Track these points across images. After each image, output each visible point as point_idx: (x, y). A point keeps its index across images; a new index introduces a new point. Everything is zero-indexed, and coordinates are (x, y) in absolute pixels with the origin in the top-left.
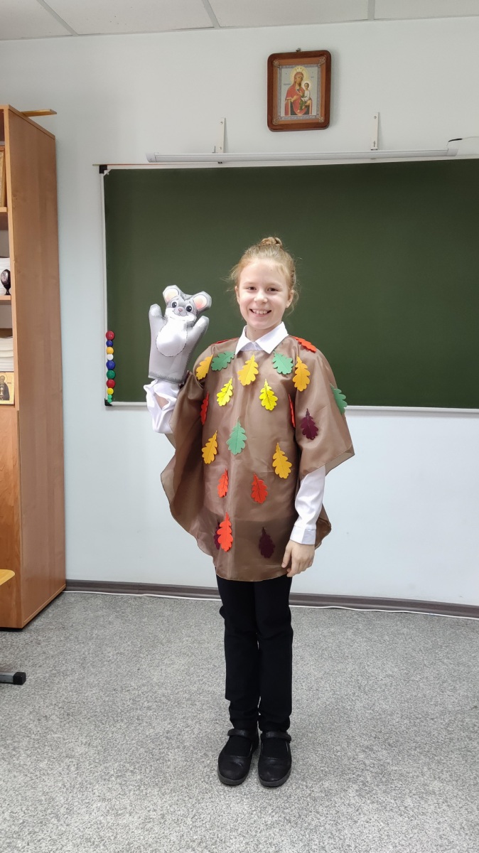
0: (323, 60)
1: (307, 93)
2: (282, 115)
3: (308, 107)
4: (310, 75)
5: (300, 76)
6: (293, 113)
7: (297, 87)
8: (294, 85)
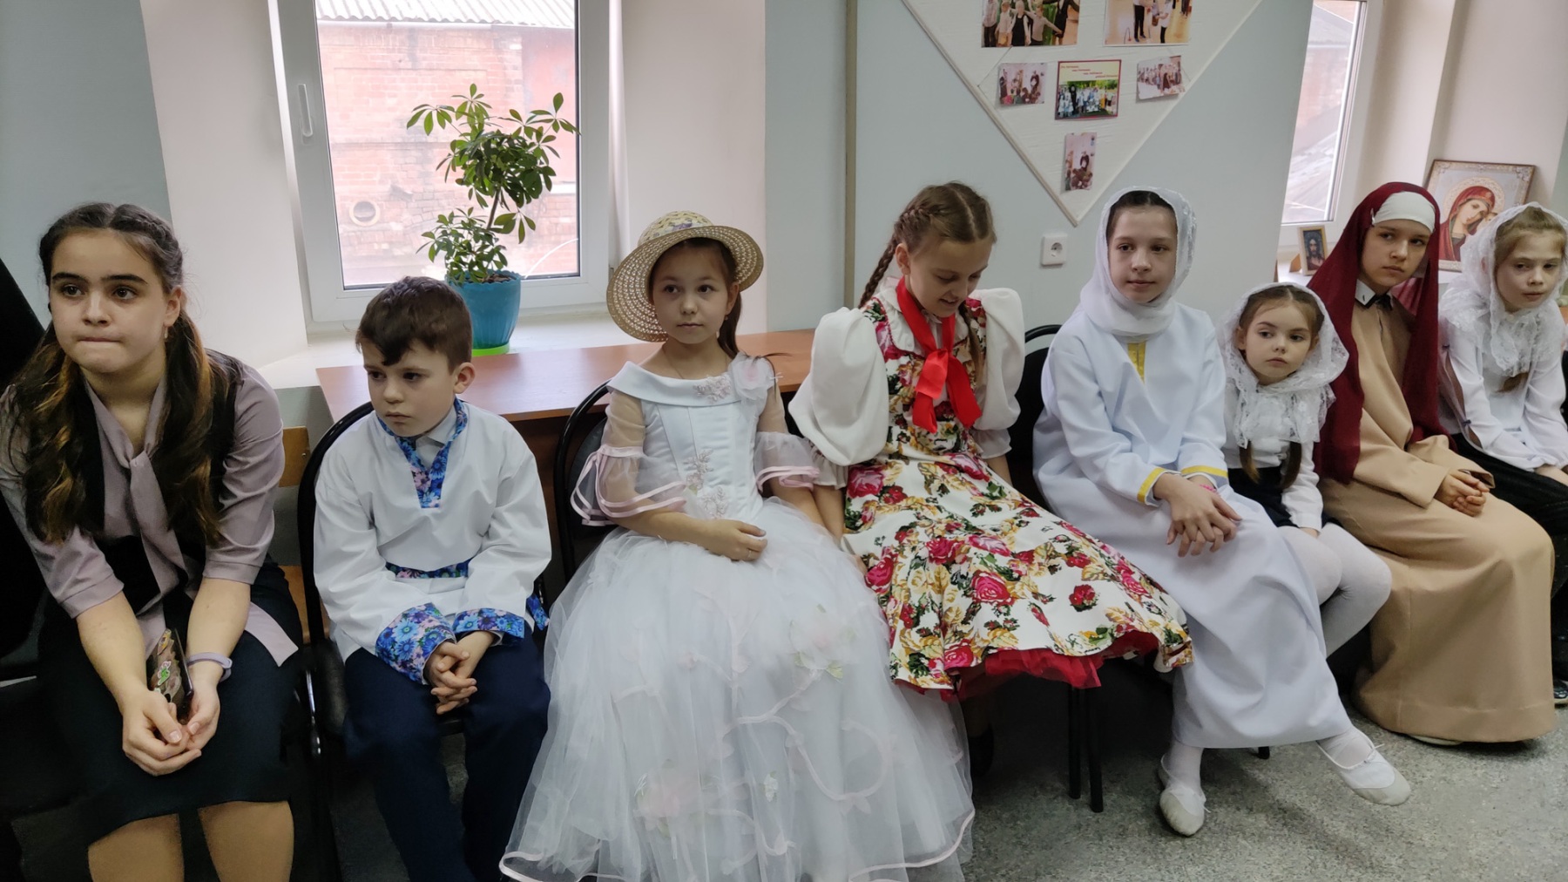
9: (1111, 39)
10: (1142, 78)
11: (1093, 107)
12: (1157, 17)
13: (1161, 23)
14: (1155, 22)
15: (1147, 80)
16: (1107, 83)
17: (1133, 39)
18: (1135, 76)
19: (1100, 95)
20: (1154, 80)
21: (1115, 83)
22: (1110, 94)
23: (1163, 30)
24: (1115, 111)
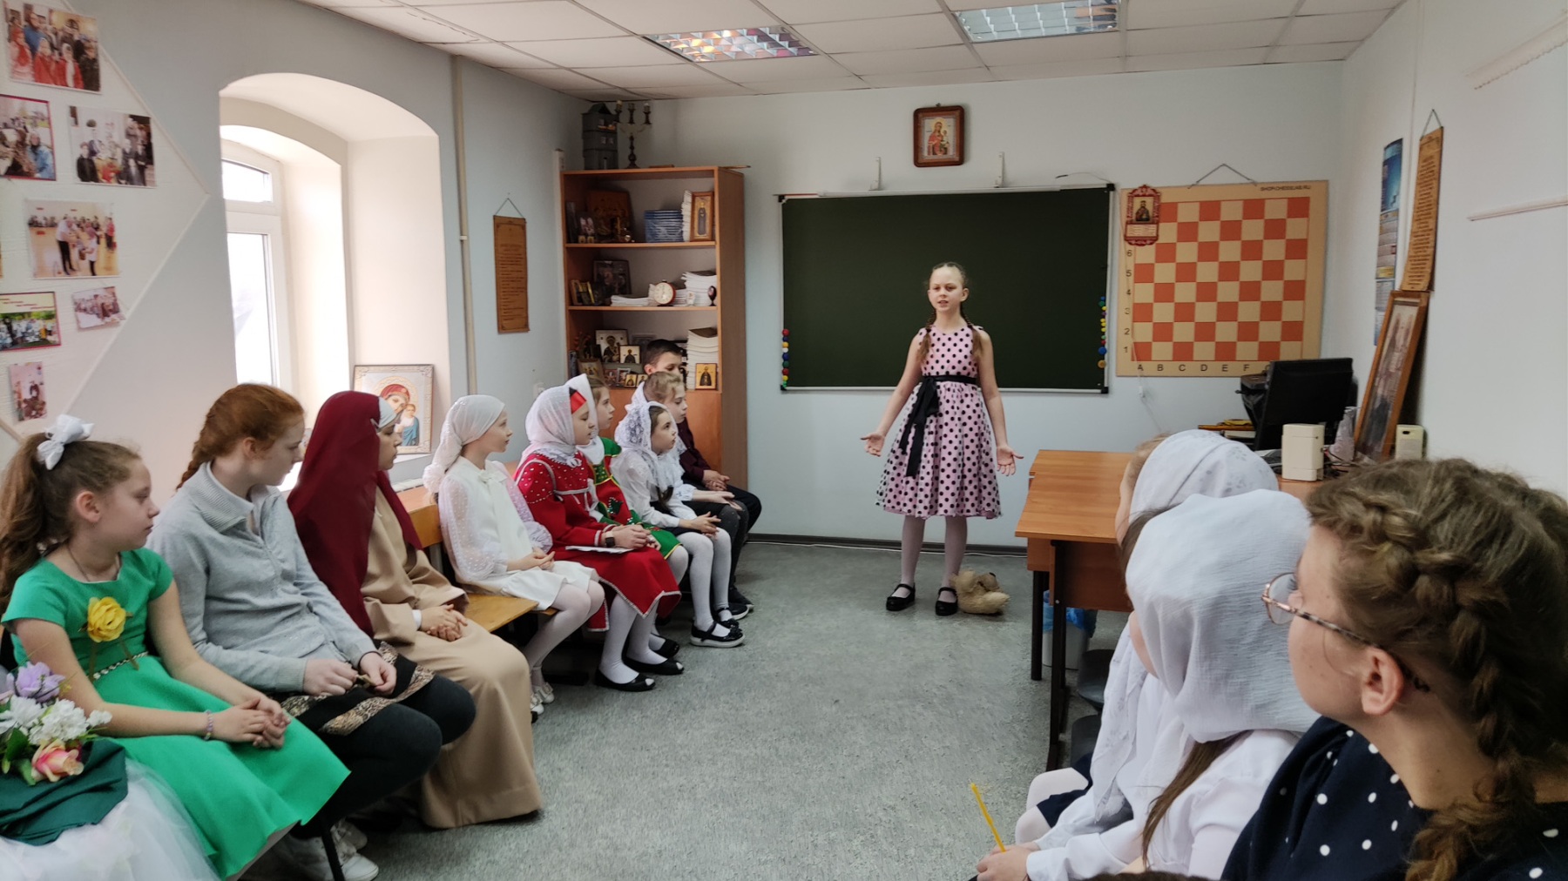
0: (959, 113)
1: (945, 139)
2: (926, 155)
3: (946, 149)
4: (948, 125)
5: (939, 125)
6: (934, 154)
7: (937, 134)
8: (935, 132)
9: (40, 272)
10: (79, 308)
11: (33, 337)
12: (83, 252)
13: (89, 257)
14: (82, 257)
15: (85, 310)
16: (43, 314)
17: (63, 273)
18: (71, 307)
19: (38, 326)
20: (92, 309)
21: (53, 313)
22: (49, 325)
23: (92, 264)
24: (57, 340)
